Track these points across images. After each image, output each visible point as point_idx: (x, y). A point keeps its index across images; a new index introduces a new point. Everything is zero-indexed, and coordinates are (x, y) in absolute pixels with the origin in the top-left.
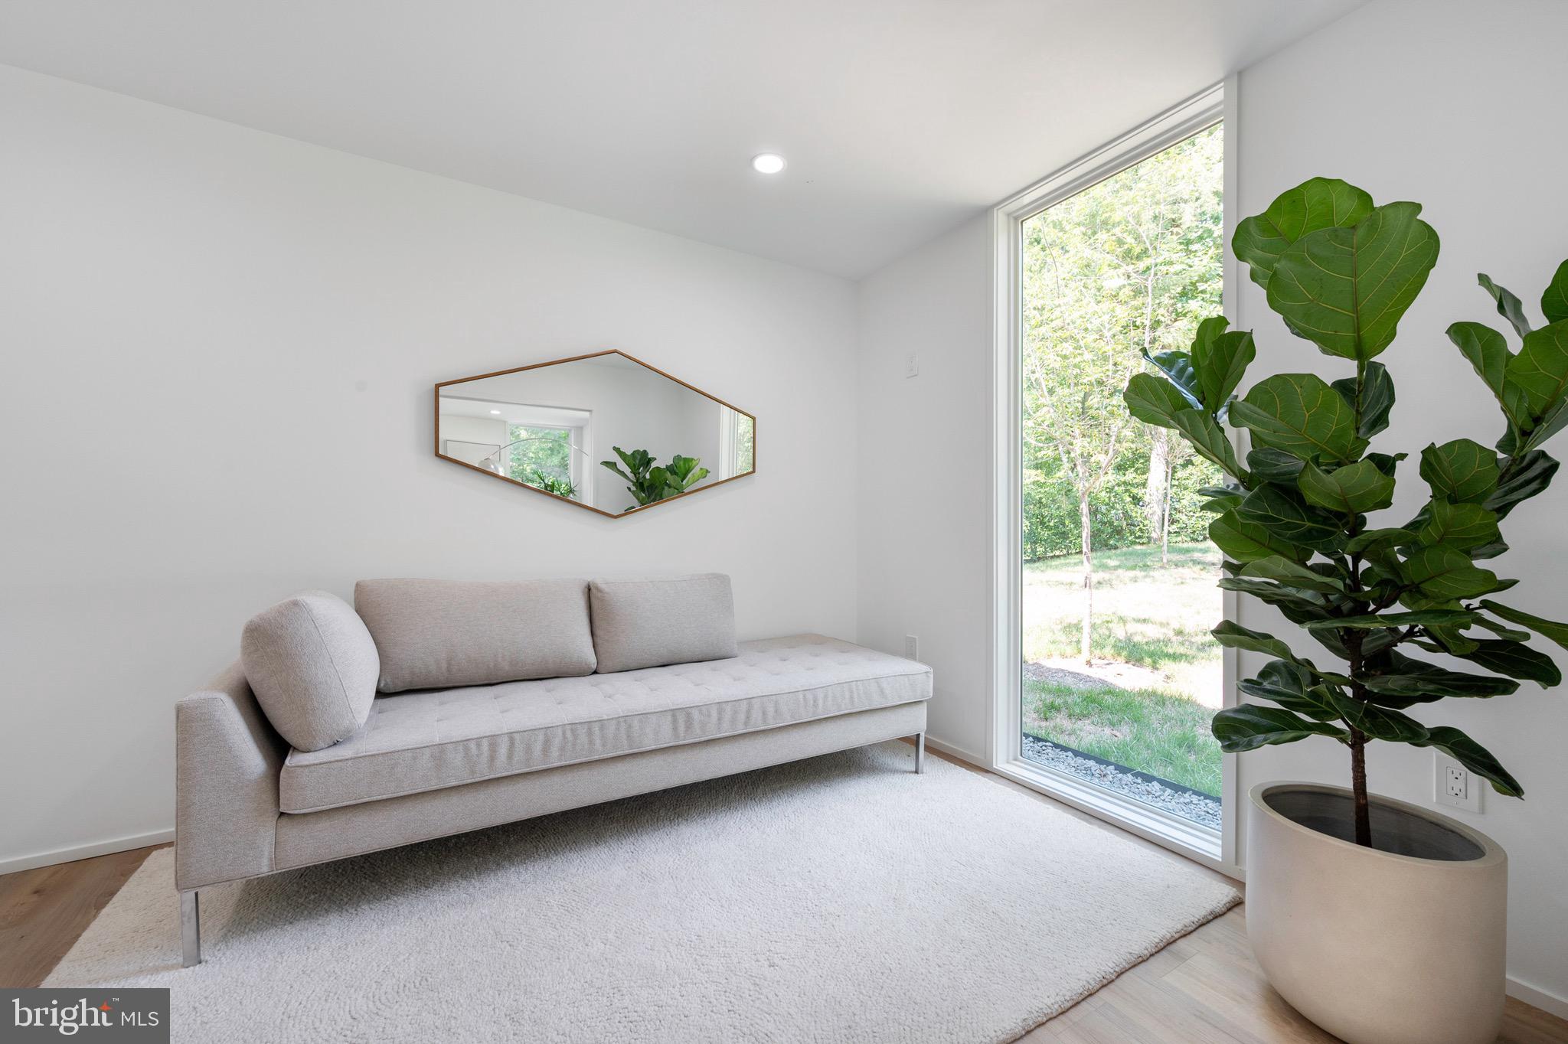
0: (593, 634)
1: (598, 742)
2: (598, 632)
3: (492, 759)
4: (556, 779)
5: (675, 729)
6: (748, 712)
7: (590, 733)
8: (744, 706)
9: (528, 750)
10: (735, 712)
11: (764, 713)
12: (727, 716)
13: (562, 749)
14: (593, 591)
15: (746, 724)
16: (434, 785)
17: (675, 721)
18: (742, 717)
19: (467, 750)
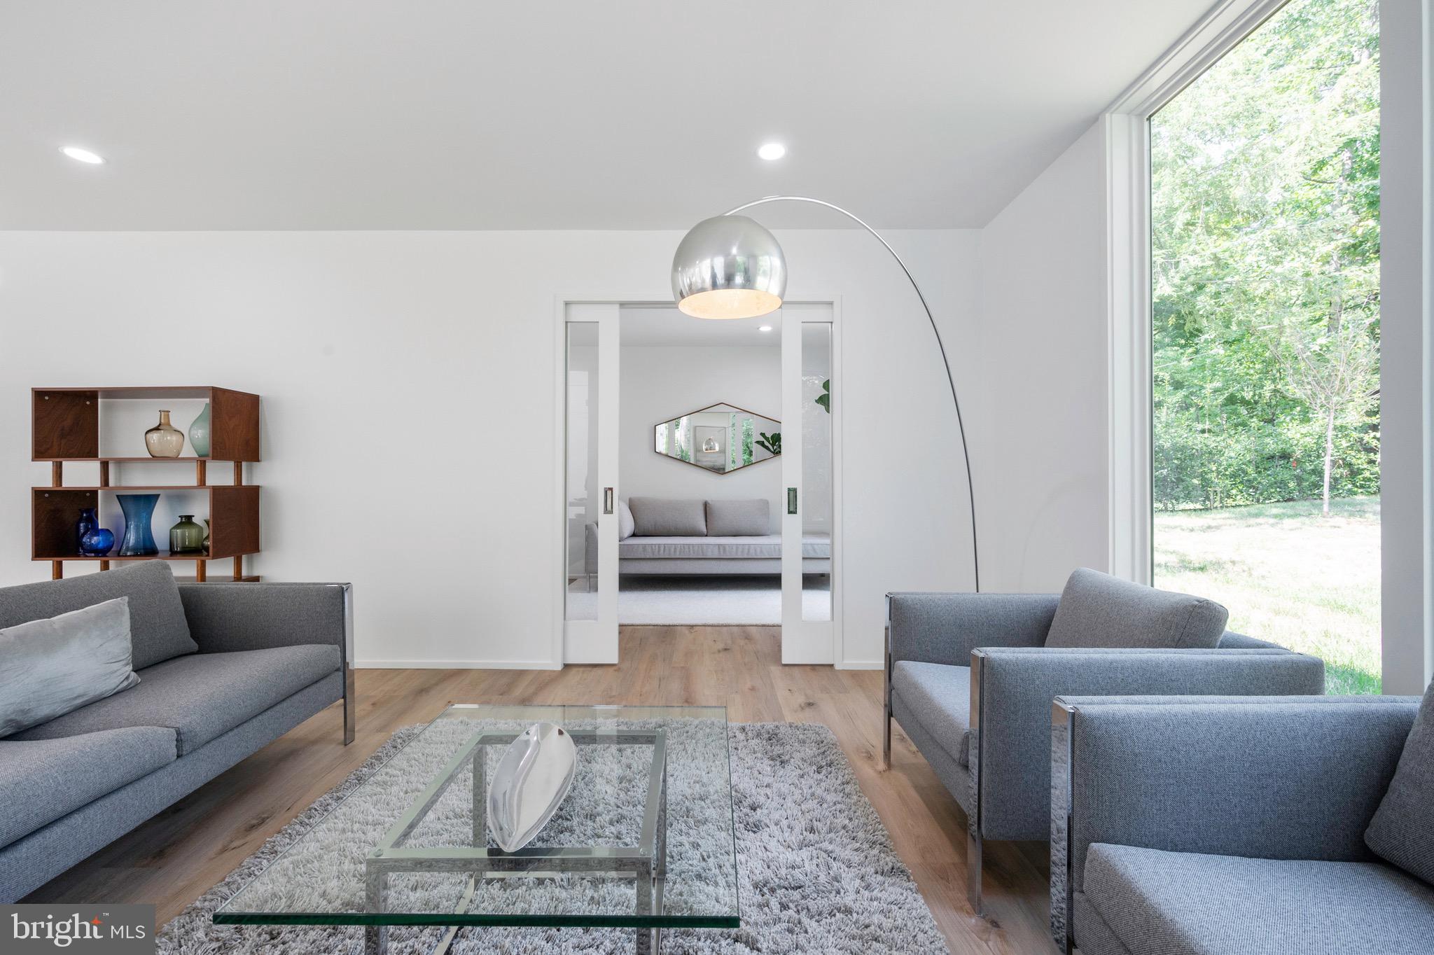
0: (706, 521)
1: (691, 552)
2: (708, 520)
3: (659, 551)
4: (678, 562)
5: (719, 551)
6: (749, 550)
7: (689, 548)
8: (747, 547)
9: (670, 550)
10: (743, 549)
11: (755, 550)
12: (740, 550)
13: (680, 552)
14: (708, 505)
15: (748, 554)
16: (643, 557)
17: (719, 548)
18: (746, 551)
19: (652, 547)
